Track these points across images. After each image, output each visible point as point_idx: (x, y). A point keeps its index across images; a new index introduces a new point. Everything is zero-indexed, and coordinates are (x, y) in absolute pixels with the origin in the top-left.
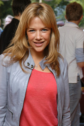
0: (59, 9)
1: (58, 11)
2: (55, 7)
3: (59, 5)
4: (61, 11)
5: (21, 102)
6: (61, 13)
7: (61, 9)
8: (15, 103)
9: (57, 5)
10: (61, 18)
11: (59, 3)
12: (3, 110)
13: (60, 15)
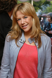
0: (44, 7)
1: (43, 8)
2: (41, 5)
3: (44, 4)
4: (45, 8)
5: (15, 63)
6: (45, 9)
7: (45, 6)
8: (12, 63)
9: (42, 4)
10: (45, 12)
11: (44, 3)
12: (7, 67)
13: (44, 10)
